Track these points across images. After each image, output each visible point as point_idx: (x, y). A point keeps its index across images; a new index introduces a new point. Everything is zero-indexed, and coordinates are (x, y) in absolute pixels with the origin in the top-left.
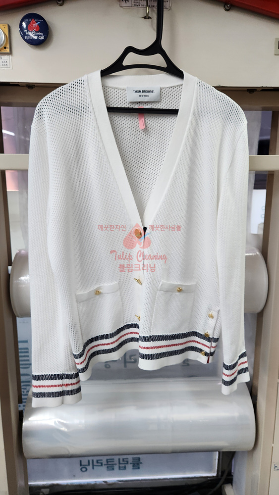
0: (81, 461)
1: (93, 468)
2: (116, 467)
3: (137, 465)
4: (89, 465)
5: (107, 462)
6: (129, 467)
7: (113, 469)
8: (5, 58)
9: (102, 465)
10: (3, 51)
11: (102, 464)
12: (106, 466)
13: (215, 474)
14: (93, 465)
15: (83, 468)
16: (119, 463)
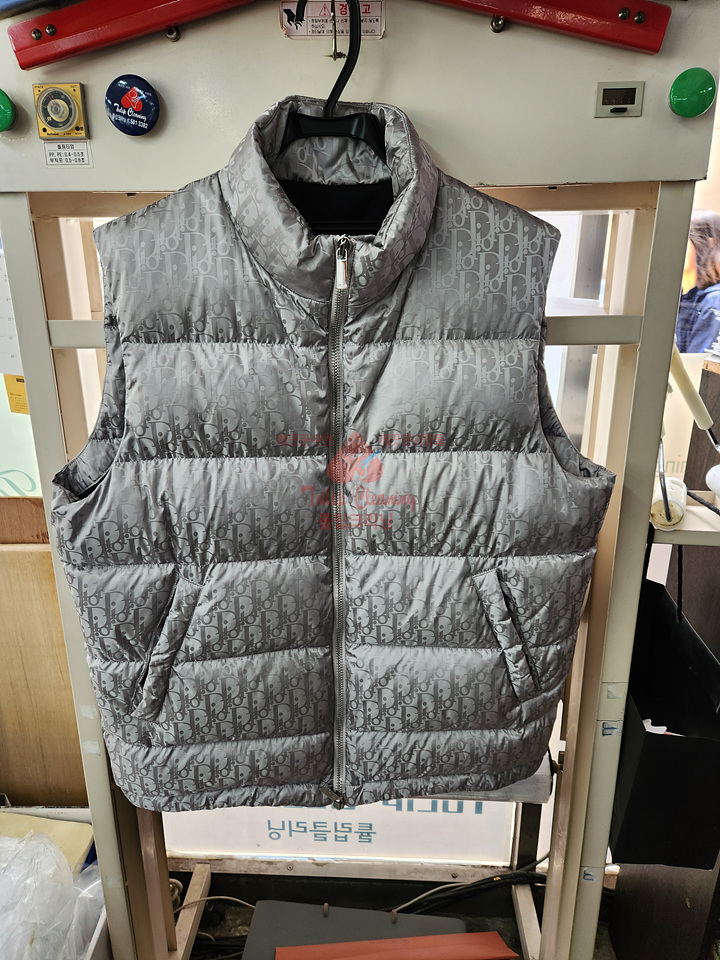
0: (269, 822)
1: (291, 835)
2: (331, 836)
3: (366, 834)
4: (283, 828)
5: (315, 826)
6: (354, 837)
7: (325, 839)
8: (79, 147)
9: (305, 831)
10: (73, 135)
11: (305, 828)
12: (313, 833)
14: (291, 830)
15: (274, 833)
16: (336, 831)
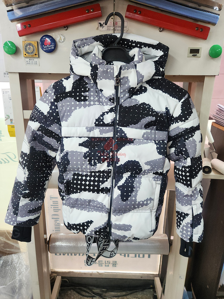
2: (104, 265)
3: (115, 264)
5: (99, 262)
6: (111, 265)
7: (102, 266)
8: (36, 60)
10: (34, 56)
12: (98, 264)
13: (158, 273)
